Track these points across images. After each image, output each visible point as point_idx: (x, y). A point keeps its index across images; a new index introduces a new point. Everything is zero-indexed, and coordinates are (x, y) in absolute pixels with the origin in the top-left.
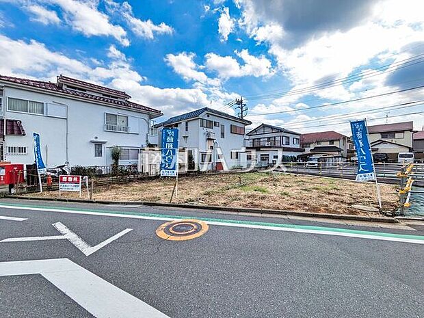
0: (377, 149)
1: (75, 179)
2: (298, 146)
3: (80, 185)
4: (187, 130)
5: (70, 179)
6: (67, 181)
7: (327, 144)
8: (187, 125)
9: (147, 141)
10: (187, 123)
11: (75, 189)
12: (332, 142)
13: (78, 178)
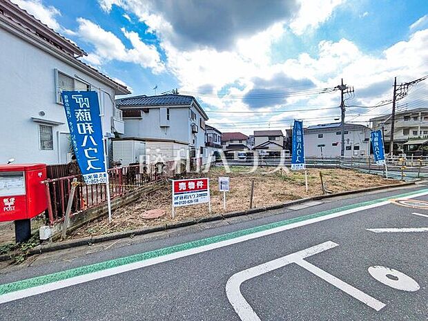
0: (268, 148)
1: (200, 184)
2: (219, 143)
3: (208, 192)
4: (168, 119)
5: (191, 185)
6: (188, 189)
7: (237, 143)
8: (168, 113)
9: (112, 128)
10: (168, 110)
11: (202, 200)
12: (240, 141)
13: (205, 182)
